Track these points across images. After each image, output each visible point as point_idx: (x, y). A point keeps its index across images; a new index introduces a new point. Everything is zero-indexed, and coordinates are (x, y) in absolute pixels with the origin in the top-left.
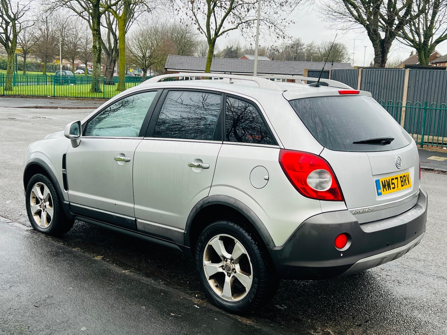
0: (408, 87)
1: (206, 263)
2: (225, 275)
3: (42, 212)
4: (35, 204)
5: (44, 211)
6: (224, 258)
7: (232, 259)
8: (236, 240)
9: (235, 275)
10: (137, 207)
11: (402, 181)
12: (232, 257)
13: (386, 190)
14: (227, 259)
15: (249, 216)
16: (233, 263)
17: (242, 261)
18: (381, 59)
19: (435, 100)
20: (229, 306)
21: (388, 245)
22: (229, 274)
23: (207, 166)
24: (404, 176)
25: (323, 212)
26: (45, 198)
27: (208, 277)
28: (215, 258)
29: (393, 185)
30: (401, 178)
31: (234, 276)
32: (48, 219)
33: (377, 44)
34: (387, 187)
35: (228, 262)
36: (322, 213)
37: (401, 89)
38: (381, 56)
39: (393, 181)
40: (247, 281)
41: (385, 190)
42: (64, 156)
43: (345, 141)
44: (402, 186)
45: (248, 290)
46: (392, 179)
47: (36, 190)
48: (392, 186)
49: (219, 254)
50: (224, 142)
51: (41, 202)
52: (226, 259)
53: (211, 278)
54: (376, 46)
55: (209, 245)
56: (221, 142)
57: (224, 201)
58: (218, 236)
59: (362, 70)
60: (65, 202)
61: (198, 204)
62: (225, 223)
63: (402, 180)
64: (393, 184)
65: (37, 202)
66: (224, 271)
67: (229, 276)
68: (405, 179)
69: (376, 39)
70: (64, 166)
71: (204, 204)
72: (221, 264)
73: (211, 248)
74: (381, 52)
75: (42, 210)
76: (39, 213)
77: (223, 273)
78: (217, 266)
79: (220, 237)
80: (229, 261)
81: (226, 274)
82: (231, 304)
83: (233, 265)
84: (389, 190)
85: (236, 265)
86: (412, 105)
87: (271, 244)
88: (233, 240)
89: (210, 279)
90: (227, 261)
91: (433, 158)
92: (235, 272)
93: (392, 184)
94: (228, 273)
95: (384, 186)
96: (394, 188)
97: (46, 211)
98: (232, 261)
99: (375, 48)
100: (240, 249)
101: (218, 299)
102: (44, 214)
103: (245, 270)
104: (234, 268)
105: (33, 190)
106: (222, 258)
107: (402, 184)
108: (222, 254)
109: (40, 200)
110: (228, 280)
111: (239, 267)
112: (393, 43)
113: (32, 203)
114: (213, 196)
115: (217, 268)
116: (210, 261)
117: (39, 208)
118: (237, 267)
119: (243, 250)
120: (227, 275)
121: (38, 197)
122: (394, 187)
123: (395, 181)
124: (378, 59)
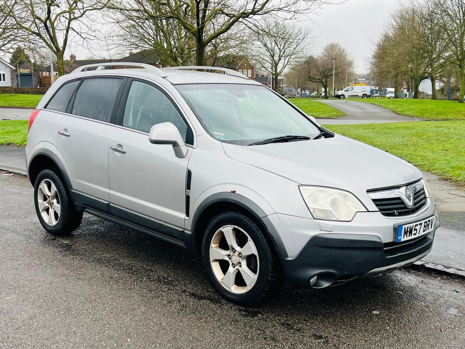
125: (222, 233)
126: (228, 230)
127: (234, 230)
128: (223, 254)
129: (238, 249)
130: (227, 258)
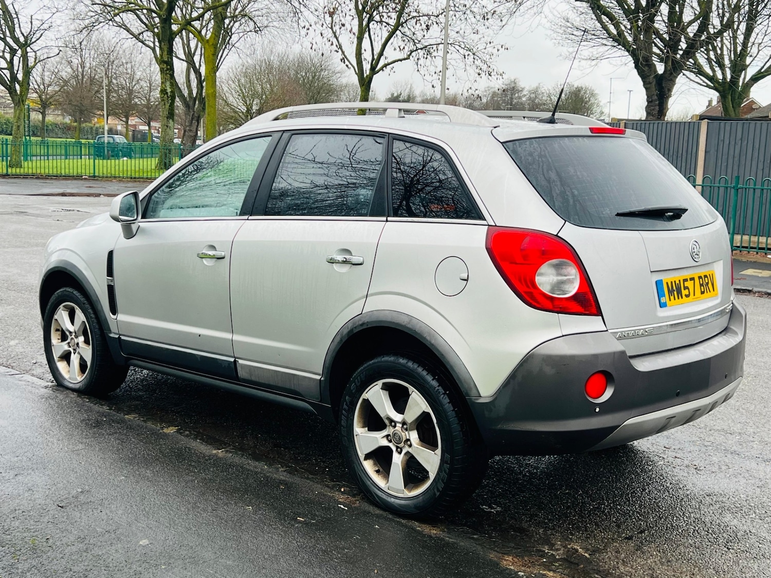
0: (706, 152)
1: (359, 430)
2: (392, 451)
3: (72, 354)
4: (60, 341)
5: (74, 353)
6: (391, 421)
7: (404, 423)
8: (411, 389)
9: (410, 450)
10: (237, 338)
11: (701, 285)
12: (404, 419)
13: (675, 299)
14: (395, 422)
15: (434, 344)
16: (406, 430)
17: (423, 424)
18: (657, 108)
19: (753, 173)
20: (400, 505)
21: (678, 395)
22: (399, 449)
23: (360, 260)
24: (706, 276)
25: (564, 334)
26: (76, 330)
27: (362, 457)
28: (374, 422)
29: (687, 290)
30: (701, 280)
31: (408, 453)
32: (83, 366)
33: (650, 83)
34: (675, 293)
35: (397, 428)
36: (563, 336)
37: (694, 155)
38: (657, 102)
39: (686, 284)
40: (431, 460)
41: (672, 298)
42: (111, 254)
43: (602, 212)
44: (702, 293)
45: (432, 476)
46: (685, 280)
47: (62, 316)
48: (685, 292)
49: (382, 415)
50: (389, 219)
51: (70, 338)
52: (393, 424)
53: (368, 457)
54: (648, 86)
55: (364, 399)
56: (384, 219)
57: (389, 320)
58: (380, 383)
59: (625, 123)
60: (112, 335)
61: (345, 328)
62: (392, 359)
63: (701, 283)
64: (686, 288)
65: (64, 337)
66: (391, 445)
67: (400, 453)
68: (707, 281)
69: (648, 74)
70: (110, 272)
71: (355, 328)
72: (385, 433)
73: (367, 404)
74: (657, 95)
75: (72, 351)
76: (66, 357)
77: (388, 448)
78: (377, 436)
79: (384, 384)
80: (399, 425)
81: (394, 449)
82: (403, 502)
83: (407, 433)
84: (678, 298)
85: (411, 432)
86: (713, 183)
87: (473, 393)
88: (407, 389)
89: (366, 459)
90: (395, 426)
91: (750, 272)
92: (410, 446)
93: (684, 289)
94: (397, 448)
95: (671, 292)
96: (687, 296)
97: (79, 353)
98: (405, 426)
99: (646, 89)
100: (418, 404)
101: (379, 493)
102: (75, 359)
103: (428, 440)
104: (408, 438)
105: (56, 317)
106: (387, 422)
107: (703, 290)
108: (387, 415)
109: (68, 333)
110: (398, 459)
111: (417, 436)
112: (677, 80)
113: (55, 339)
114: (370, 313)
115: (379, 439)
116: (367, 429)
117: (66, 348)
118: (414, 436)
119: (424, 406)
120: (397, 450)
121: (64, 329)
122: (688, 293)
123: (689, 284)
124: (652, 108)
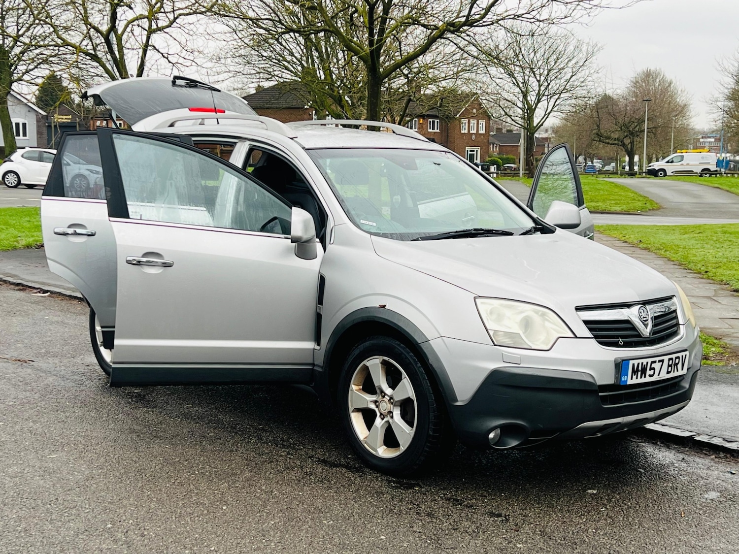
125: (366, 368)
126: (374, 364)
127: (384, 363)
128: (368, 400)
129: (388, 391)
130: (373, 406)
